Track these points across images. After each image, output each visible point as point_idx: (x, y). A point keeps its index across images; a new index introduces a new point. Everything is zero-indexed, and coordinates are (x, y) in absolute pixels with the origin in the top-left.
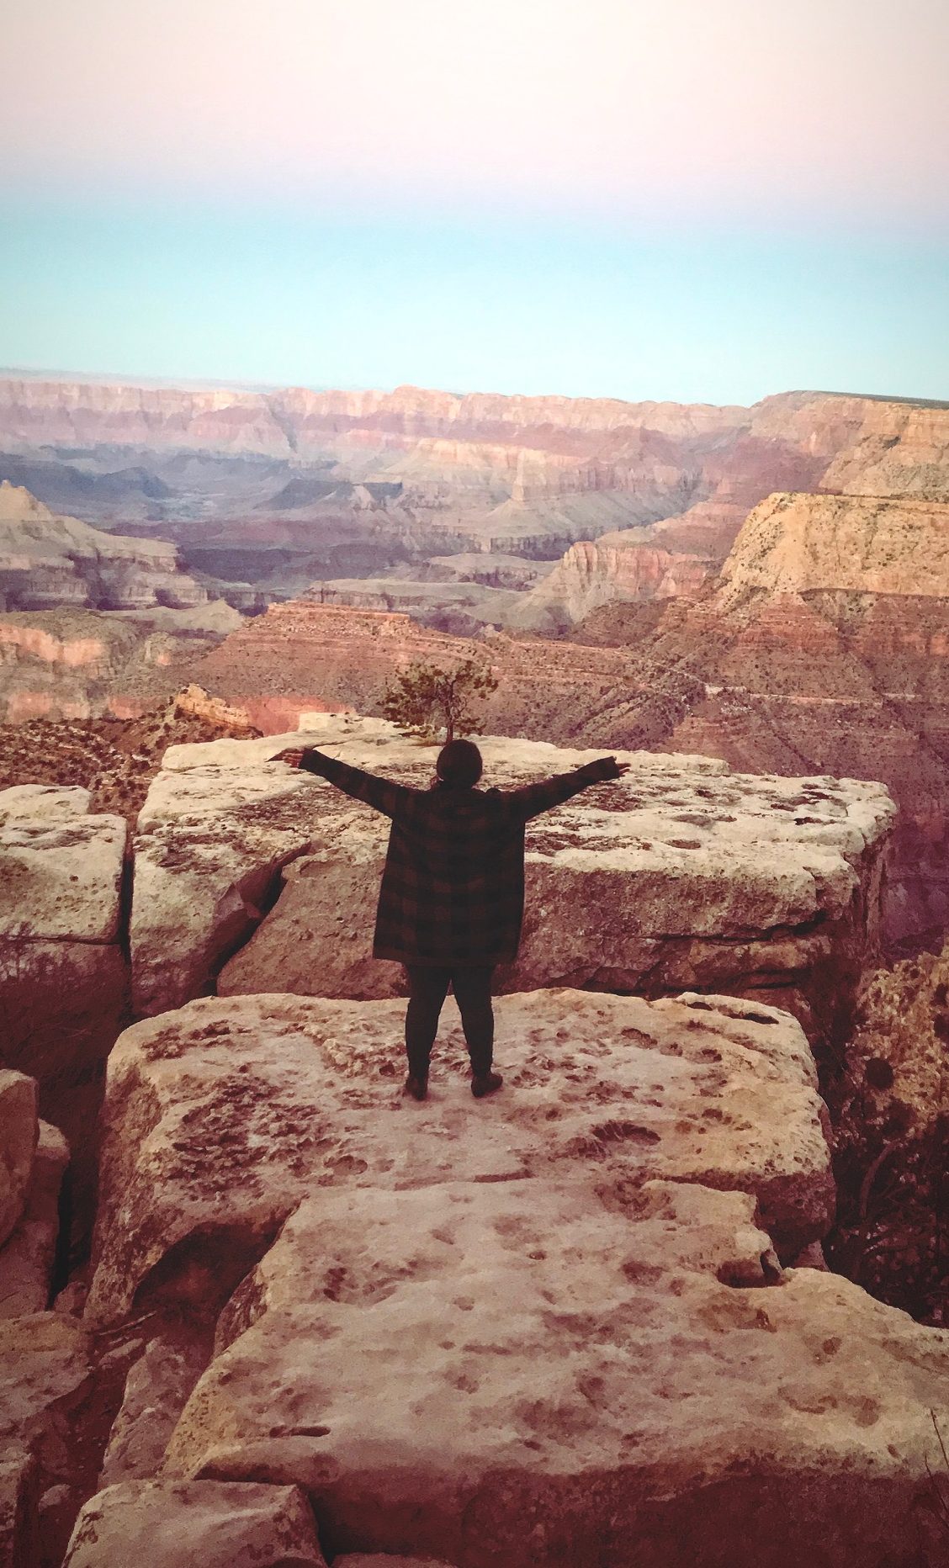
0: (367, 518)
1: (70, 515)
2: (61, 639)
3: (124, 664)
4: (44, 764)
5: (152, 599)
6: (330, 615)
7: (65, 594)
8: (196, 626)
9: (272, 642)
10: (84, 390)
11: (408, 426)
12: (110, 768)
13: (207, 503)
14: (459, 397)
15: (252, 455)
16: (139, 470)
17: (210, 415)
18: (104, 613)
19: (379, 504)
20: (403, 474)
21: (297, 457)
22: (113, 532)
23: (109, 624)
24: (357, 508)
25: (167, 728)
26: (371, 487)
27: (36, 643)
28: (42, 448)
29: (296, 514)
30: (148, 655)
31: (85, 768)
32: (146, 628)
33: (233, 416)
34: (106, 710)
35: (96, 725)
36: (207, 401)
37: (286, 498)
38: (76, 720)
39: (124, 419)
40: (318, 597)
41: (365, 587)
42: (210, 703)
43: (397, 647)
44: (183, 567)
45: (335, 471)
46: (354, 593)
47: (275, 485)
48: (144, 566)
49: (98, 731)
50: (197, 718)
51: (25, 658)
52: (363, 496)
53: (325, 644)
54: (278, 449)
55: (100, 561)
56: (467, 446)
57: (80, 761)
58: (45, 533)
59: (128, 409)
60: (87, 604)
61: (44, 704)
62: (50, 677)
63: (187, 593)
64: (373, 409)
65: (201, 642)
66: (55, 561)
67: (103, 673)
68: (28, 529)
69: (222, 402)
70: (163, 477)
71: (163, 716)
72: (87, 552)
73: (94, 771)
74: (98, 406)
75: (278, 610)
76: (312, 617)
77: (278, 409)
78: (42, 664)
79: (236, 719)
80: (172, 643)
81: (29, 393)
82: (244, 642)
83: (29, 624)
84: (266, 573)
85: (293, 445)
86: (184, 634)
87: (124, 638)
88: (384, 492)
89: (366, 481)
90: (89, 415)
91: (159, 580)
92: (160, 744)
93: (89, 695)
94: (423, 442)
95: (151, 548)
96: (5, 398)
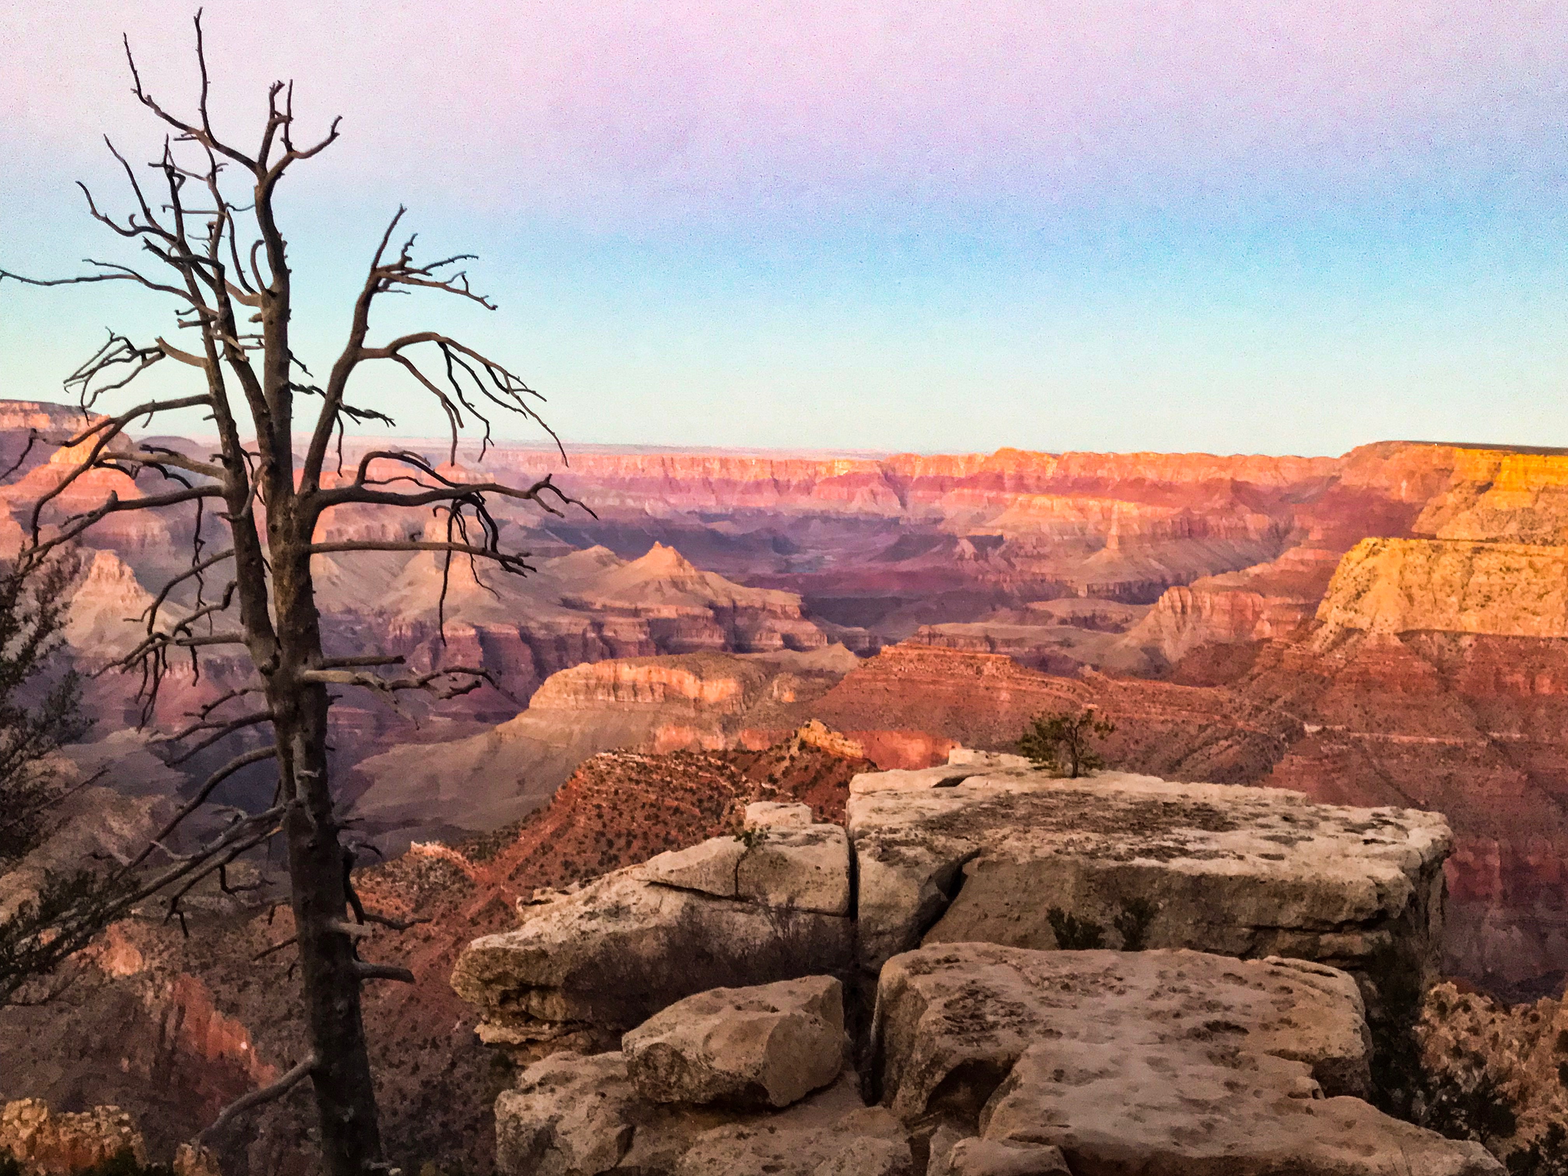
0: (970, 567)
1: (711, 570)
2: (701, 678)
3: (755, 702)
4: (686, 790)
5: (779, 643)
6: (936, 656)
7: (705, 639)
8: (817, 666)
9: (885, 680)
10: (724, 462)
11: (1008, 483)
12: (742, 795)
13: (827, 558)
14: (1055, 457)
15: (867, 514)
16: (769, 530)
17: (830, 481)
18: (738, 656)
19: (981, 554)
20: (1002, 527)
21: (906, 514)
22: (747, 584)
23: (743, 665)
24: (961, 558)
25: (792, 758)
26: (972, 539)
27: (680, 682)
28: (688, 513)
29: (905, 566)
30: (776, 693)
31: (721, 794)
32: (772, 669)
33: (851, 481)
34: (739, 743)
35: (732, 756)
36: (829, 468)
37: (896, 552)
38: (714, 751)
39: (758, 486)
40: (926, 640)
41: (969, 630)
42: (829, 737)
43: (999, 685)
44: (806, 614)
45: (941, 527)
46: (959, 636)
47: (886, 540)
48: (773, 614)
49: (733, 761)
50: (818, 750)
51: (671, 696)
52: (968, 548)
53: (934, 682)
54: (890, 507)
55: (735, 610)
56: (1064, 500)
57: (717, 788)
58: (689, 586)
59: (761, 478)
60: (724, 648)
61: (687, 737)
62: (691, 713)
63: (810, 636)
64: (975, 471)
65: (821, 680)
66: (697, 611)
67: (737, 708)
68: (675, 583)
69: (841, 470)
70: (789, 534)
71: (789, 748)
72: (724, 602)
74: (735, 474)
75: (890, 652)
76: (921, 658)
77: (890, 473)
78: (685, 701)
79: (853, 751)
80: (796, 682)
81: (678, 466)
82: (860, 681)
83: (674, 666)
84: (880, 618)
85: (904, 504)
86: (807, 673)
87: (755, 676)
88: (984, 544)
89: (971, 534)
90: (729, 484)
91: (786, 626)
92: (785, 773)
93: (724, 728)
94: (1022, 498)
95: (779, 598)
96: (657, 472)
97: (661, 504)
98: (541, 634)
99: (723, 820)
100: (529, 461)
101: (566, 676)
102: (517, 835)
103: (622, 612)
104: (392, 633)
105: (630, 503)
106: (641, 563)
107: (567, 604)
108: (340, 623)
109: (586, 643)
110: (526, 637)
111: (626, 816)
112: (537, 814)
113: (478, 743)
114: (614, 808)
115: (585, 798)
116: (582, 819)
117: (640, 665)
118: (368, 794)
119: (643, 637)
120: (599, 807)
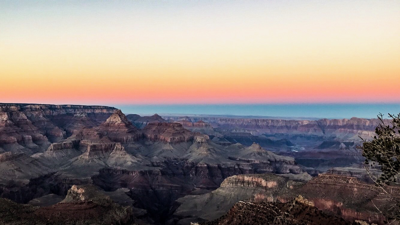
0: (345, 151)
1: (269, 150)
2: (267, 181)
3: (282, 188)
4: (263, 213)
5: (288, 171)
6: (335, 177)
7: (267, 170)
8: (299, 179)
9: (319, 184)
10: (272, 121)
11: (355, 127)
12: (279, 215)
13: (302, 147)
14: (369, 120)
15: (313, 135)
16: (285, 140)
17: (302, 126)
18: (277, 175)
19: (347, 148)
20: (353, 140)
21: (325, 136)
22: (279, 154)
23: (278, 177)
24: (341, 148)
25: (293, 206)
26: (345, 143)
27: (261, 182)
28: (262, 134)
29: (324, 150)
30: (288, 186)
31: (273, 215)
32: (287, 179)
33: (309, 126)
34: (277, 200)
35: (276, 204)
36: (302, 122)
37: (323, 146)
38: (271, 202)
39: (282, 127)
40: (331, 172)
41: (344, 169)
42: (304, 200)
43: (354, 186)
44: (296, 164)
45: (335, 139)
46: (341, 171)
47: (319, 143)
48: (287, 163)
49: (276, 206)
50: (301, 204)
51: (259, 185)
52: (343, 145)
53: (334, 185)
54: (320, 134)
55: (276, 161)
56: (372, 132)
57: (272, 213)
58: (263, 155)
59: (283, 125)
60: (273, 172)
61: (263, 198)
62: (264, 191)
63: (297, 170)
64: (345, 123)
65: (301, 183)
66: (265, 161)
67: (277, 190)
68: (259, 153)
69: (305, 123)
70: (291, 141)
71: (292, 203)
72: (273, 159)
73: (275, 216)
74: (275, 124)
75: (321, 175)
76: (330, 178)
77: (320, 124)
78: (262, 187)
79: (311, 205)
80: (294, 183)
81: (259, 122)
82: (312, 184)
83: (259, 177)
84: (317, 165)
85: (324, 133)
86: (296, 181)
88: (348, 144)
89: (344, 141)
90: (273, 127)
91: (290, 167)
92: (292, 210)
93: (273, 195)
94: (359, 131)
95: (289, 159)
96: (254, 123)
97: (255, 132)
98: (223, 167)
99: (274, 222)
100: (221, 120)
101: (230, 178)
102: (218, 223)
103: (245, 161)
104: (186, 165)
105: (247, 131)
106: (250, 148)
107: (230, 158)
108: (173, 162)
109: (235, 169)
110: (219, 167)
111: (247, 219)
112: (223, 217)
113: (207, 196)
114: (244, 217)
115: (236, 213)
116: (235, 220)
117: (250, 176)
118: (179, 208)
119: (250, 168)
120: (240, 216)
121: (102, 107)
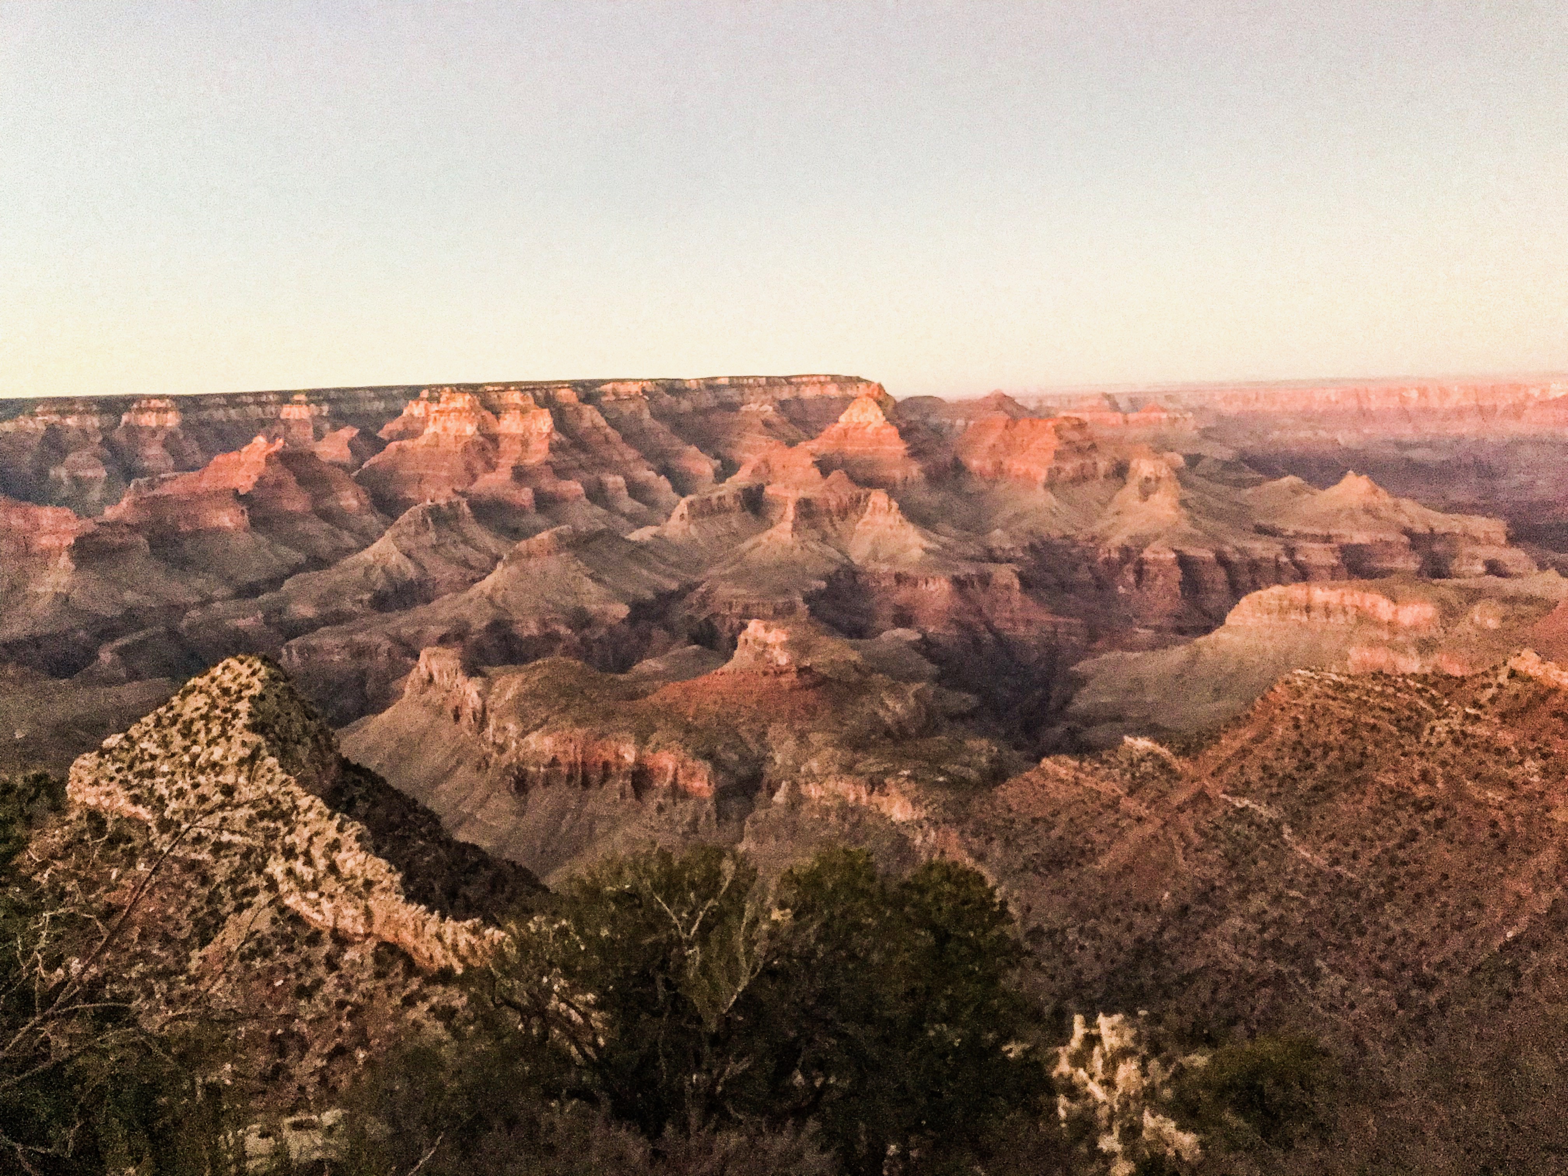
1: (1407, 498)
2: (1396, 603)
3: (1454, 627)
4: (1383, 709)
5: (1480, 568)
7: (1399, 563)
8: (1526, 593)
10: (1423, 392)
12: (1444, 718)
13: (1540, 482)
16: (1472, 456)
17: (1543, 404)
18: (1436, 581)
22: (1446, 510)
23: (1440, 590)
25: (1500, 686)
27: (1374, 605)
28: (1383, 442)
30: (1477, 619)
31: (1420, 716)
32: (1474, 596)
34: (1436, 666)
35: (1432, 680)
36: (1543, 391)
38: (1414, 674)
39: (1460, 413)
42: (1543, 667)
44: (1513, 540)
48: (1476, 541)
49: (1435, 685)
50: (1530, 679)
51: (1364, 618)
55: (1433, 536)
57: (1416, 710)
58: (1383, 513)
59: (1464, 403)
60: (1419, 573)
61: (1380, 658)
62: (1385, 635)
63: (1517, 563)
65: (1530, 607)
66: (1391, 537)
67: (1433, 631)
68: (1368, 510)
69: (1558, 391)
70: (1495, 462)
71: (1496, 676)
72: (1420, 528)
73: (1428, 719)
74: (1435, 403)
78: (1378, 625)
80: (1501, 609)
81: (1373, 397)
83: (1367, 590)
86: (1511, 600)
87: (1454, 602)
90: (1427, 412)
91: (1491, 552)
92: (1493, 700)
93: (1420, 652)
95: (1479, 524)
96: (1352, 403)
97: (1354, 434)
98: (1236, 558)
99: (1423, 740)
100: (1225, 399)
101: (1260, 597)
102: (1219, 738)
103: (1314, 538)
104: (1102, 556)
105: (1322, 434)
106: (1334, 491)
107: (1261, 530)
108: (1058, 546)
109: (1278, 567)
110: (1222, 560)
111: (1323, 731)
112: (1237, 721)
113: (1178, 654)
114: (1311, 721)
115: (1282, 709)
116: (1280, 730)
117: (1332, 588)
118: (1085, 691)
119: (1335, 562)
120: (1296, 719)
121: (822, 379)
